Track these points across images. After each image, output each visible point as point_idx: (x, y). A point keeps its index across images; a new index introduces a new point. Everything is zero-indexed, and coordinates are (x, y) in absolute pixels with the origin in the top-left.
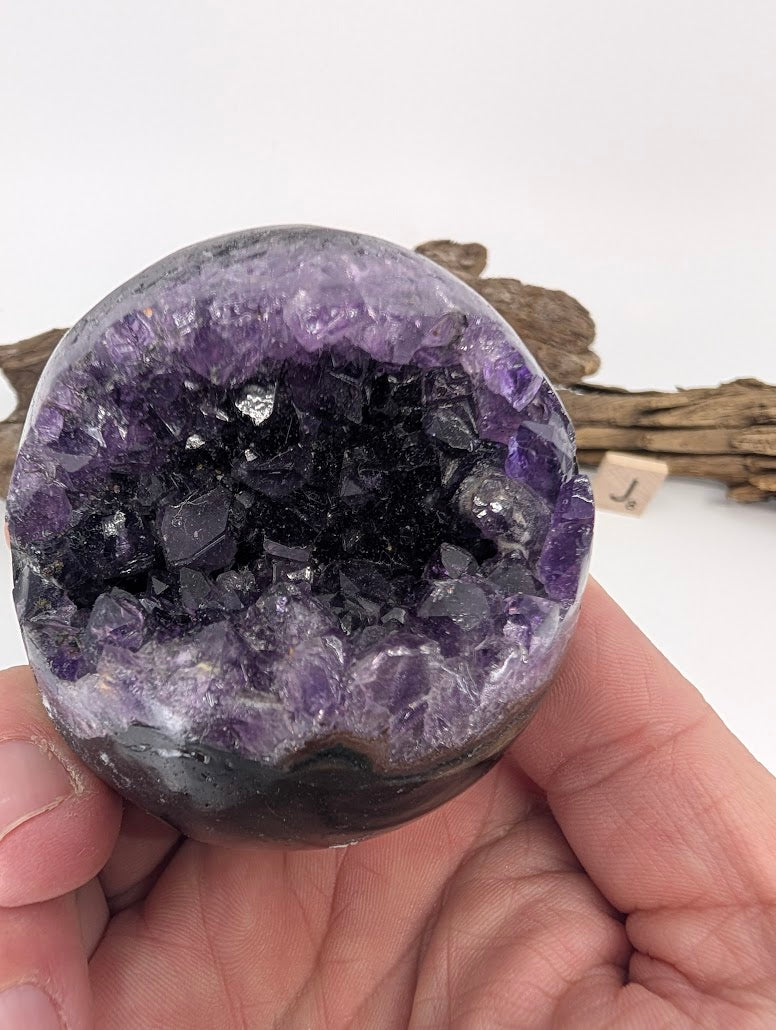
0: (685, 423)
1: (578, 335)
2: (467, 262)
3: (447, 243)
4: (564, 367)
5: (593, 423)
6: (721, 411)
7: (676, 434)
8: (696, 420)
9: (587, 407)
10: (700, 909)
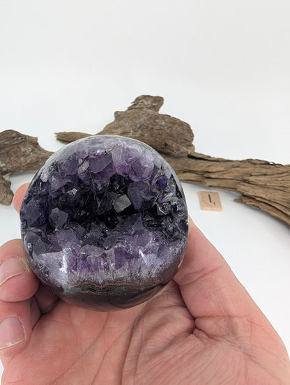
0: (221, 177)
1: (186, 140)
2: (154, 104)
3: (149, 96)
4: (181, 151)
5: (190, 172)
6: (236, 174)
7: (217, 180)
8: (225, 176)
9: (189, 165)
10: (213, 317)
